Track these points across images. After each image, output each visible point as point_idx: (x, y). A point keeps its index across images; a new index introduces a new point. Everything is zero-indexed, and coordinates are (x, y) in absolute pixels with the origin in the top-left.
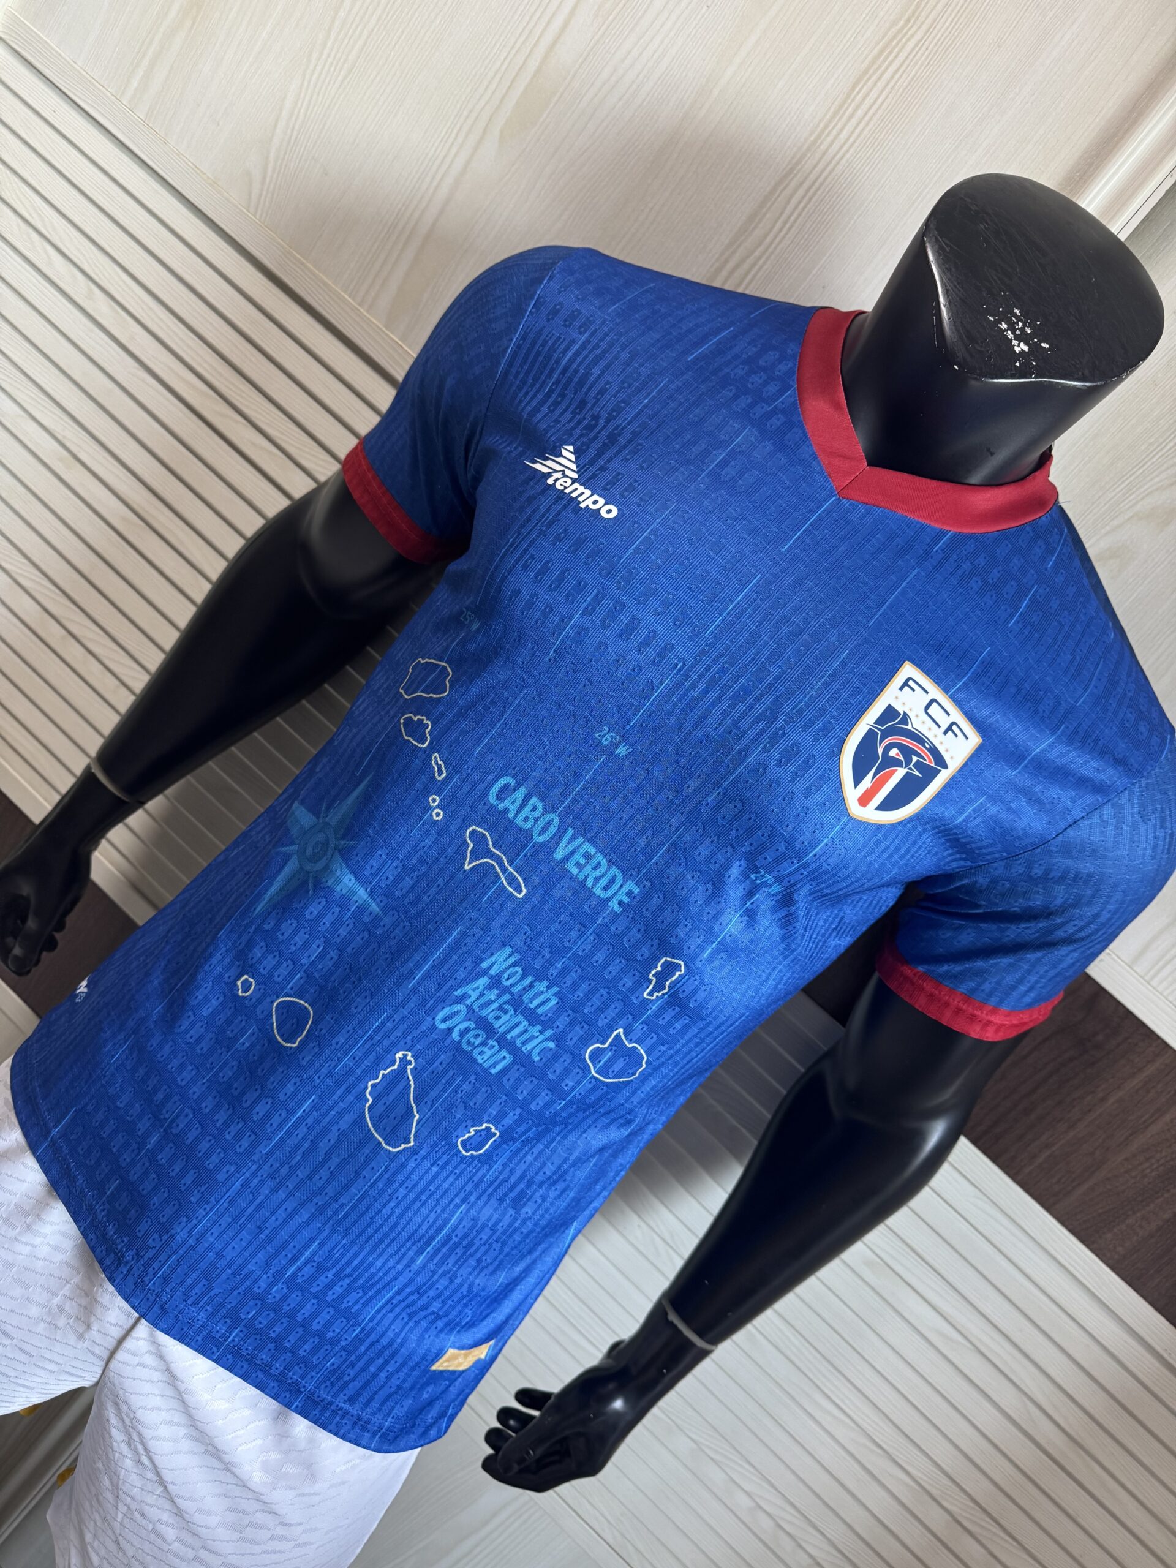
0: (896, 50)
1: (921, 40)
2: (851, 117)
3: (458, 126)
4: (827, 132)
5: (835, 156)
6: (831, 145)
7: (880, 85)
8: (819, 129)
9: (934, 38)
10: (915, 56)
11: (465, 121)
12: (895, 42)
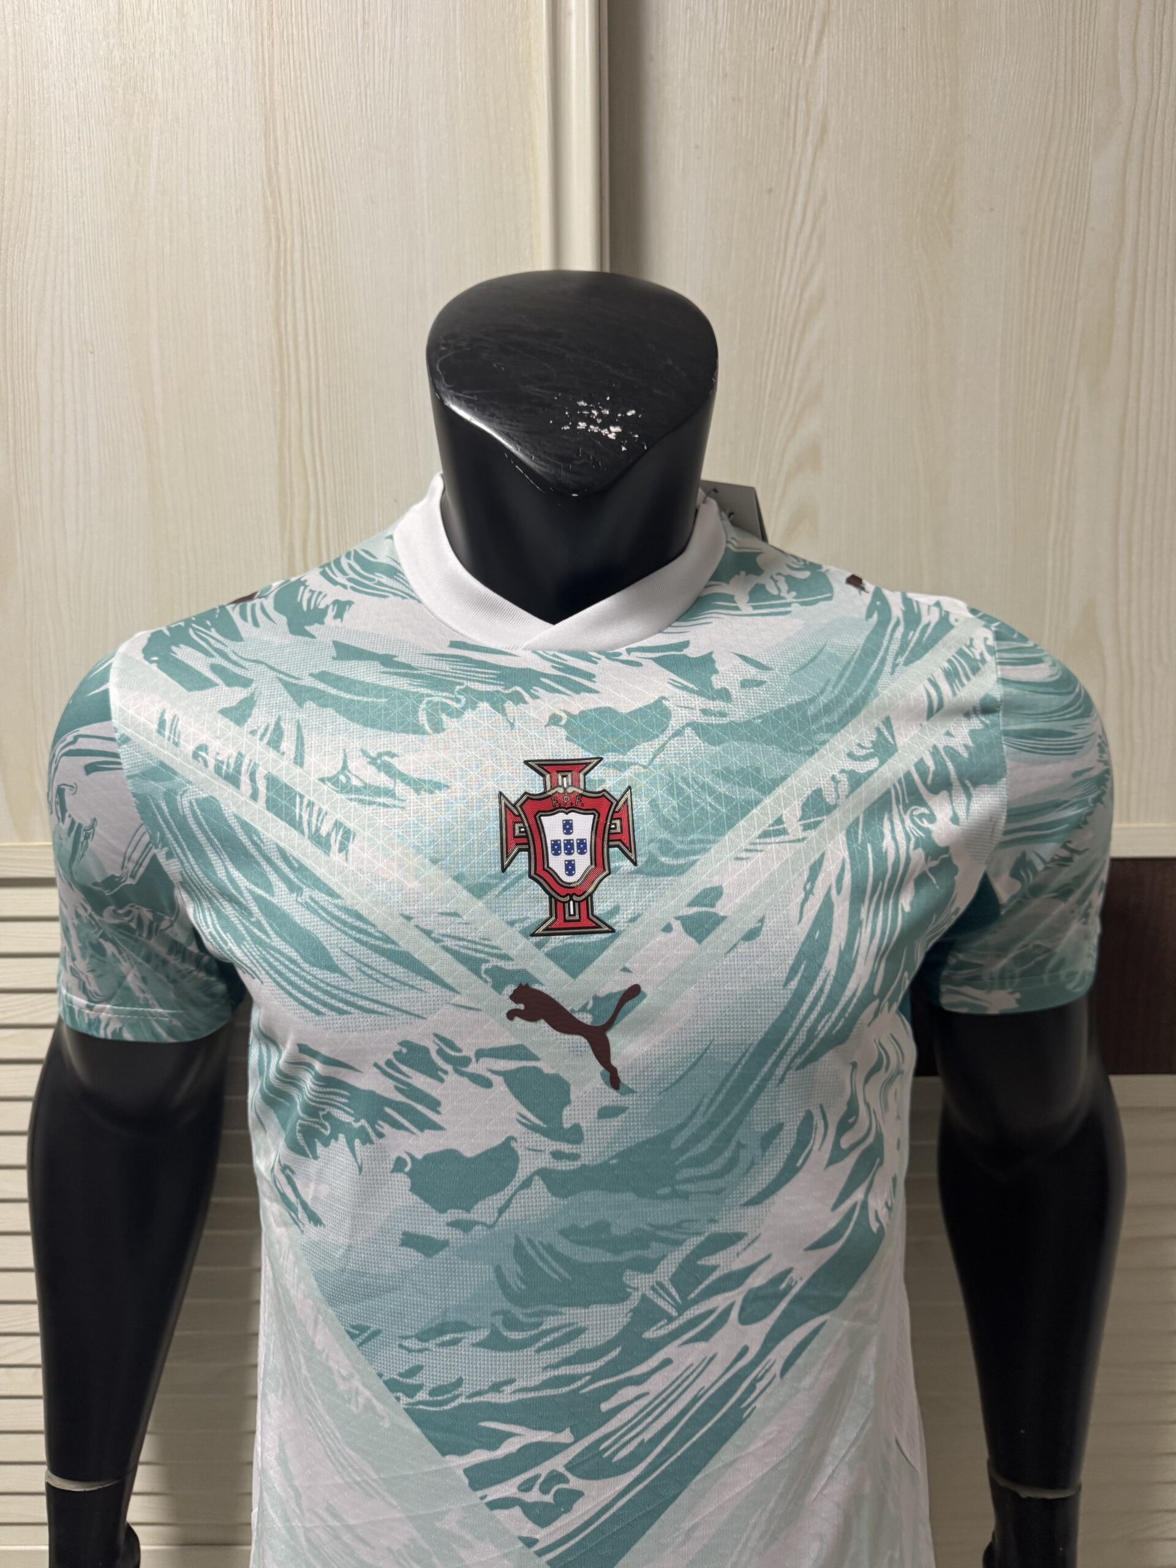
0: (289, 267)
1: (302, 244)
2: (296, 348)
4: (286, 374)
5: (310, 391)
6: (299, 382)
7: (299, 305)
9: (312, 234)
10: (309, 260)
12: (282, 263)
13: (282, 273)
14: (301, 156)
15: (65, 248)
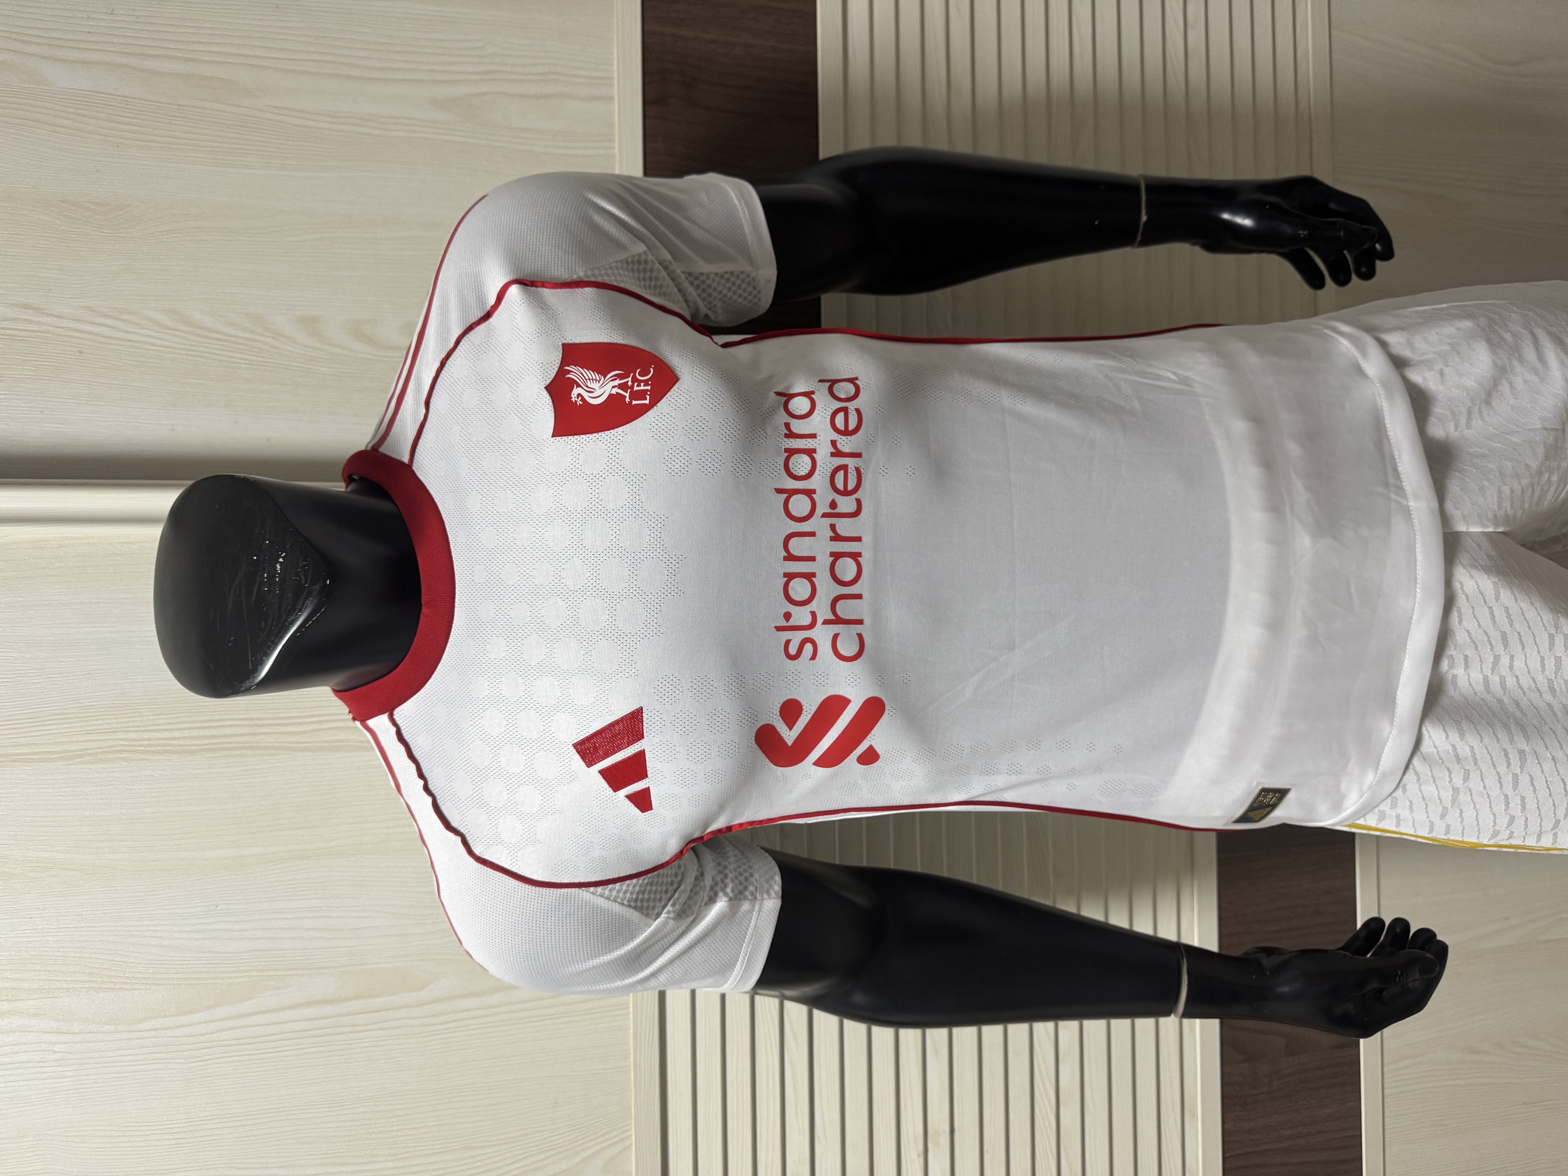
0: (145, 743)
1: (125, 731)
2: (214, 737)
3: (444, 1027)
4: (237, 745)
6: (242, 735)
7: (177, 734)
8: (239, 752)
9: (117, 723)
10: (139, 727)
11: (436, 1024)
12: (141, 748)
13: (150, 749)
14: (47, 732)
15: (127, 929)
